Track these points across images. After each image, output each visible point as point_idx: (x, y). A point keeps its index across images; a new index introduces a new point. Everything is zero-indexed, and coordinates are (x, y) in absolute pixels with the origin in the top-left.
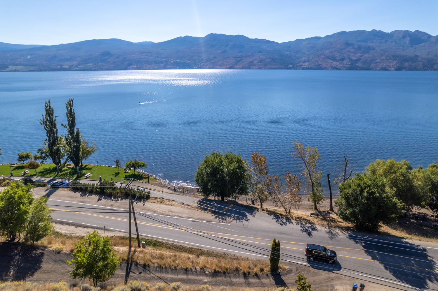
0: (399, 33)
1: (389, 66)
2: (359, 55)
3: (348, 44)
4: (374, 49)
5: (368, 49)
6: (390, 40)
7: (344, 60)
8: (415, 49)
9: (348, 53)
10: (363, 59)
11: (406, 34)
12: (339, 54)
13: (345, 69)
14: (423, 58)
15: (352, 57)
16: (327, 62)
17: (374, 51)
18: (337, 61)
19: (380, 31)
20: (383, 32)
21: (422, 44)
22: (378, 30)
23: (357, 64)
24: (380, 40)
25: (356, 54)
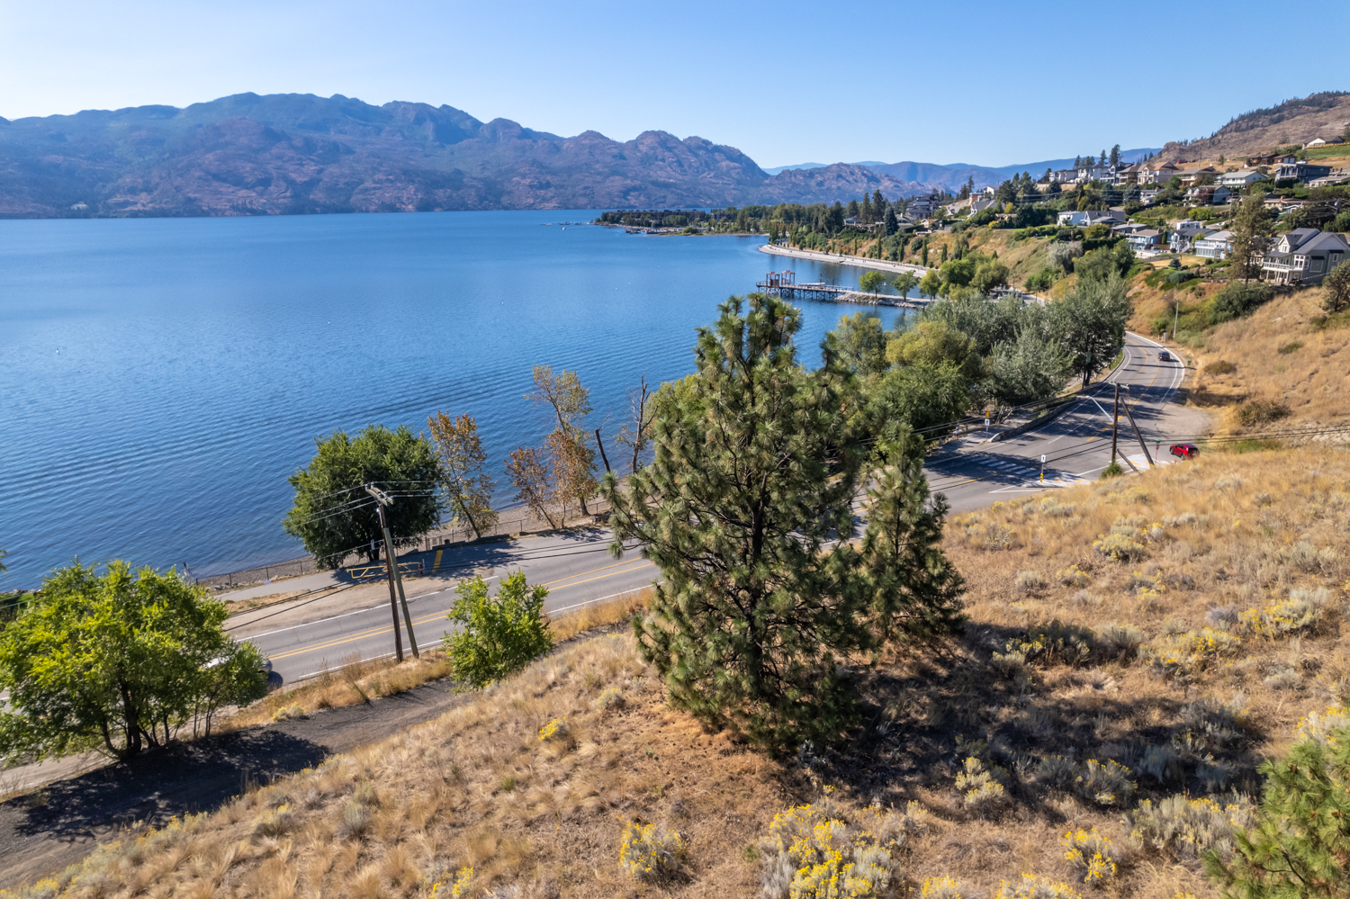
0: (405, 109)
1: (399, 198)
2: (311, 168)
3: (272, 136)
4: (349, 151)
5: (334, 152)
6: (387, 128)
7: (270, 185)
8: (452, 153)
9: (279, 163)
10: (327, 180)
11: (422, 113)
12: (250, 165)
13: (278, 211)
14: (474, 179)
15: (293, 175)
16: (217, 192)
17: (351, 157)
18: (247, 188)
19: (355, 101)
20: (363, 103)
21: (465, 142)
22: (349, 96)
23: (311, 197)
24: (360, 124)
25: (302, 165)
